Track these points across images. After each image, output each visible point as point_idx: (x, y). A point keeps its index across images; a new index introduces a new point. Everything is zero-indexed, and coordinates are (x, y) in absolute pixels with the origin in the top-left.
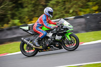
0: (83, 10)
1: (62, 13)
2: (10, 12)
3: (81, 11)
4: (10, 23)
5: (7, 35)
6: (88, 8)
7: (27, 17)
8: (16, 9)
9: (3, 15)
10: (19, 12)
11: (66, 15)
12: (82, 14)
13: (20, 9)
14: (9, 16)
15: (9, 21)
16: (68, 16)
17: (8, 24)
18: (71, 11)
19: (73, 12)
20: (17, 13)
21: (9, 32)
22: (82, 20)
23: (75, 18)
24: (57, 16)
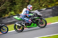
0: (50, 4)
1: (38, 6)
2: (8, 8)
3: (49, 5)
4: (9, 13)
5: (8, 21)
6: (53, 3)
7: (18, 10)
8: (12, 6)
9: (5, 9)
10: (14, 7)
11: (41, 7)
12: (50, 7)
13: (14, 5)
14: (8, 10)
15: (8, 13)
16: (42, 8)
17: (8, 14)
18: (43, 5)
19: (45, 6)
20: (13, 8)
21: (8, 19)
22: (50, 10)
23: (46, 9)
24: (36, 9)
